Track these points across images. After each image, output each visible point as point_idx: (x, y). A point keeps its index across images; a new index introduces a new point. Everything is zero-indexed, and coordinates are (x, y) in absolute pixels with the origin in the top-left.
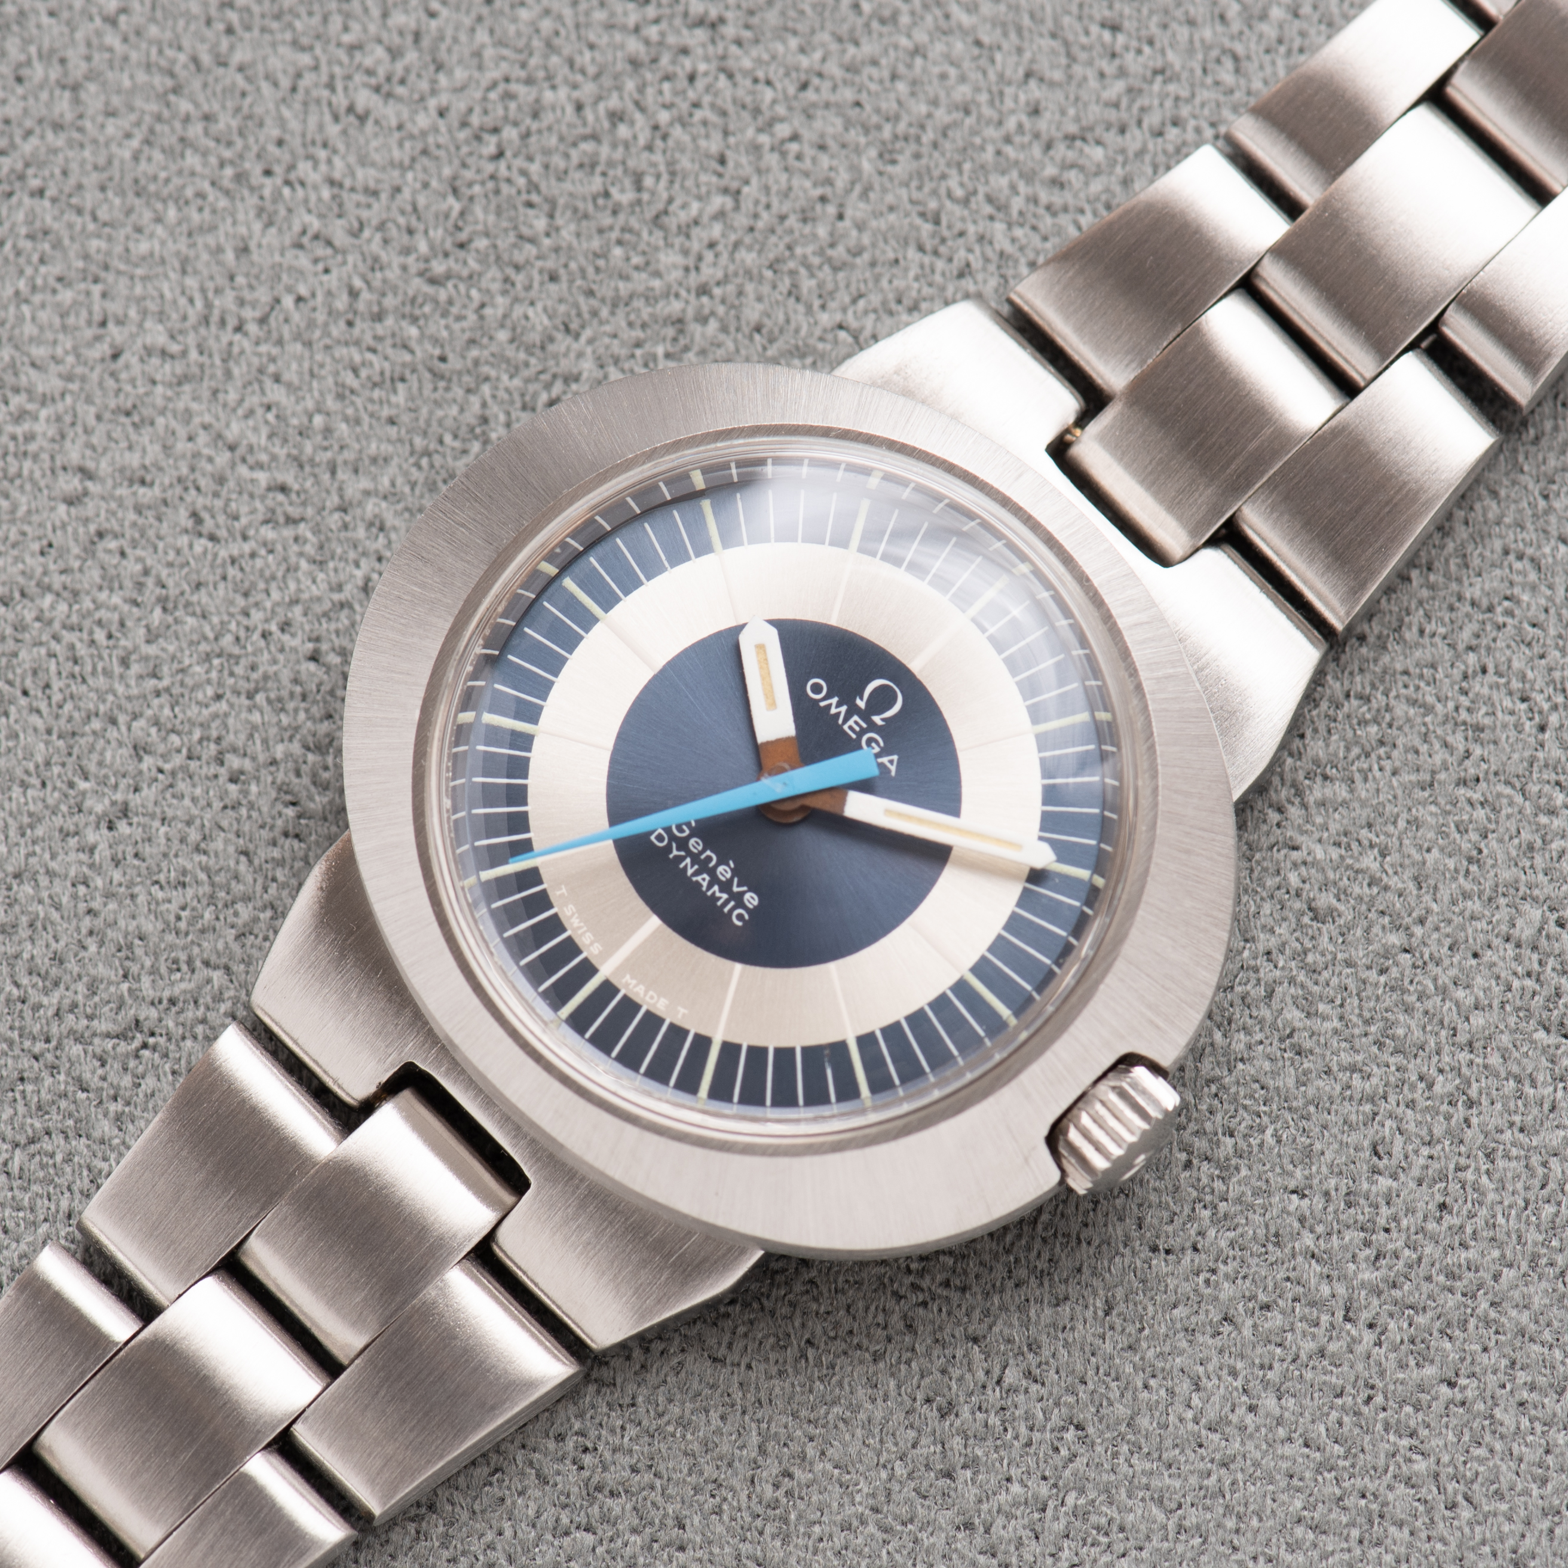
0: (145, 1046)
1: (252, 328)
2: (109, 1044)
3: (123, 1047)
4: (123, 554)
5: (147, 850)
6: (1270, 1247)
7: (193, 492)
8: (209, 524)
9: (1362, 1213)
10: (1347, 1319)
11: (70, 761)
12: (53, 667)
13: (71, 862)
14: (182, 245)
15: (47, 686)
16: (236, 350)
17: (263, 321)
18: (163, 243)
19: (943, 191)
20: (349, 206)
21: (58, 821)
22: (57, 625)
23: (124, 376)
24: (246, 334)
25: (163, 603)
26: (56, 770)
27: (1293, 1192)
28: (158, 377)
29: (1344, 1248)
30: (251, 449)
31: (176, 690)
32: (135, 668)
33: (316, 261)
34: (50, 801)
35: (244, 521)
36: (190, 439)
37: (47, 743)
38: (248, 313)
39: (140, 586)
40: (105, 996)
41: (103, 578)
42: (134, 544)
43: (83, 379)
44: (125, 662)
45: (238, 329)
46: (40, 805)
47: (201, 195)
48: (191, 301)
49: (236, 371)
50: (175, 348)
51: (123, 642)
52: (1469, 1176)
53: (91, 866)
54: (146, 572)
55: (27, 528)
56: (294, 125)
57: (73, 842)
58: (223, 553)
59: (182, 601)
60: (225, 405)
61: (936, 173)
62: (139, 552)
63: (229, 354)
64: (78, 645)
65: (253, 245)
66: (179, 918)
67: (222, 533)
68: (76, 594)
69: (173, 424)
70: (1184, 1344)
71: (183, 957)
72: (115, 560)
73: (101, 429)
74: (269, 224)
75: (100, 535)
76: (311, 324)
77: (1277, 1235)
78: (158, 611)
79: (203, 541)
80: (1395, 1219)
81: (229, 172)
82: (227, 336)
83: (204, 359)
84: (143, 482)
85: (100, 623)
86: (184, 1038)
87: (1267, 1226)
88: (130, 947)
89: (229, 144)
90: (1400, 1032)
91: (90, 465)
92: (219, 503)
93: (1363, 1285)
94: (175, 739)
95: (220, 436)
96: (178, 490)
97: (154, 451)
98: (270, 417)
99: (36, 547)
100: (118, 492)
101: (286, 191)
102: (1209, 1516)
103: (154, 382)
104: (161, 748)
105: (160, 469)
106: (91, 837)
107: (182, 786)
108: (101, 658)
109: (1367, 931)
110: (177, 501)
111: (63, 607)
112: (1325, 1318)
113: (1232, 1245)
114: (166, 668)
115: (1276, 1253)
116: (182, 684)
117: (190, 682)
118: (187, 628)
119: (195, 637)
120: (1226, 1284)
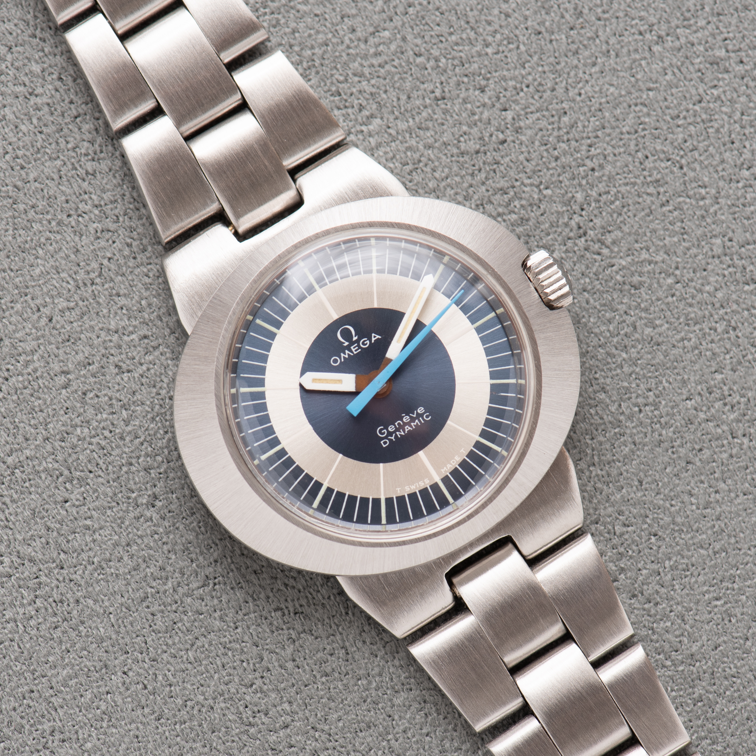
0: (215, 584)
1: (98, 280)
2: (201, 590)
3: (207, 589)
4: (97, 396)
5: (173, 507)
6: (689, 426)
7: (111, 357)
8: (124, 366)
9: (717, 393)
10: (733, 438)
11: (123, 489)
12: (96, 456)
13: (146, 527)
14: (52, 262)
15: (98, 464)
16: (96, 292)
17: (100, 275)
18: (44, 266)
19: (335, 81)
20: (109, 212)
21: (132, 515)
22: (88, 439)
23: (58, 326)
24: (97, 284)
25: (124, 407)
26: (120, 495)
27: (687, 399)
28: (72, 320)
29: (718, 411)
30: (124, 327)
31: (148, 439)
32: (128, 439)
33: (108, 241)
34: (124, 509)
35: (137, 358)
36: (98, 337)
37: (110, 487)
38: (92, 275)
39: (111, 405)
40: (189, 573)
41: (95, 410)
42: (100, 390)
43: (43, 336)
44: (122, 438)
45: (93, 284)
46: (121, 513)
47: (48, 239)
48: (68, 282)
49: (101, 301)
50: (72, 304)
51: (117, 431)
52: (750, 357)
53: (154, 526)
54: (111, 399)
55: (54, 407)
56: (68, 191)
57: (142, 520)
58: (136, 375)
59: (131, 402)
60: (104, 317)
61: (329, 75)
62: (103, 392)
63: (94, 295)
64: (101, 442)
65: (79, 247)
66: (200, 527)
67: (132, 367)
68: (88, 422)
69: (88, 335)
70: (677, 481)
71: (210, 542)
72: (96, 400)
73: (61, 351)
74: (82, 235)
75: (84, 394)
76: (119, 266)
77: (689, 420)
78: (124, 412)
79: (125, 374)
80: (730, 389)
81: (54, 223)
82: (90, 289)
83: (86, 303)
84: (89, 364)
85: (104, 428)
86: (228, 573)
87: (684, 419)
88: (187, 549)
89: (48, 212)
90: (693, 315)
91: (65, 368)
92: (124, 356)
93: (732, 421)
94: (159, 458)
95: (109, 330)
96: (105, 359)
97: (87, 350)
98: (124, 311)
99: (62, 412)
100: (82, 373)
101: (80, 219)
102: (723, 542)
103: (72, 322)
104: (156, 465)
105: (94, 355)
106: (148, 514)
107: (171, 475)
108: (111, 442)
109: (658, 282)
110: (107, 364)
111: (86, 430)
112: (725, 442)
113: (674, 433)
114: (139, 432)
115: (692, 427)
116: (149, 435)
117: (152, 432)
118: (139, 412)
119: (144, 414)
120: (680, 450)
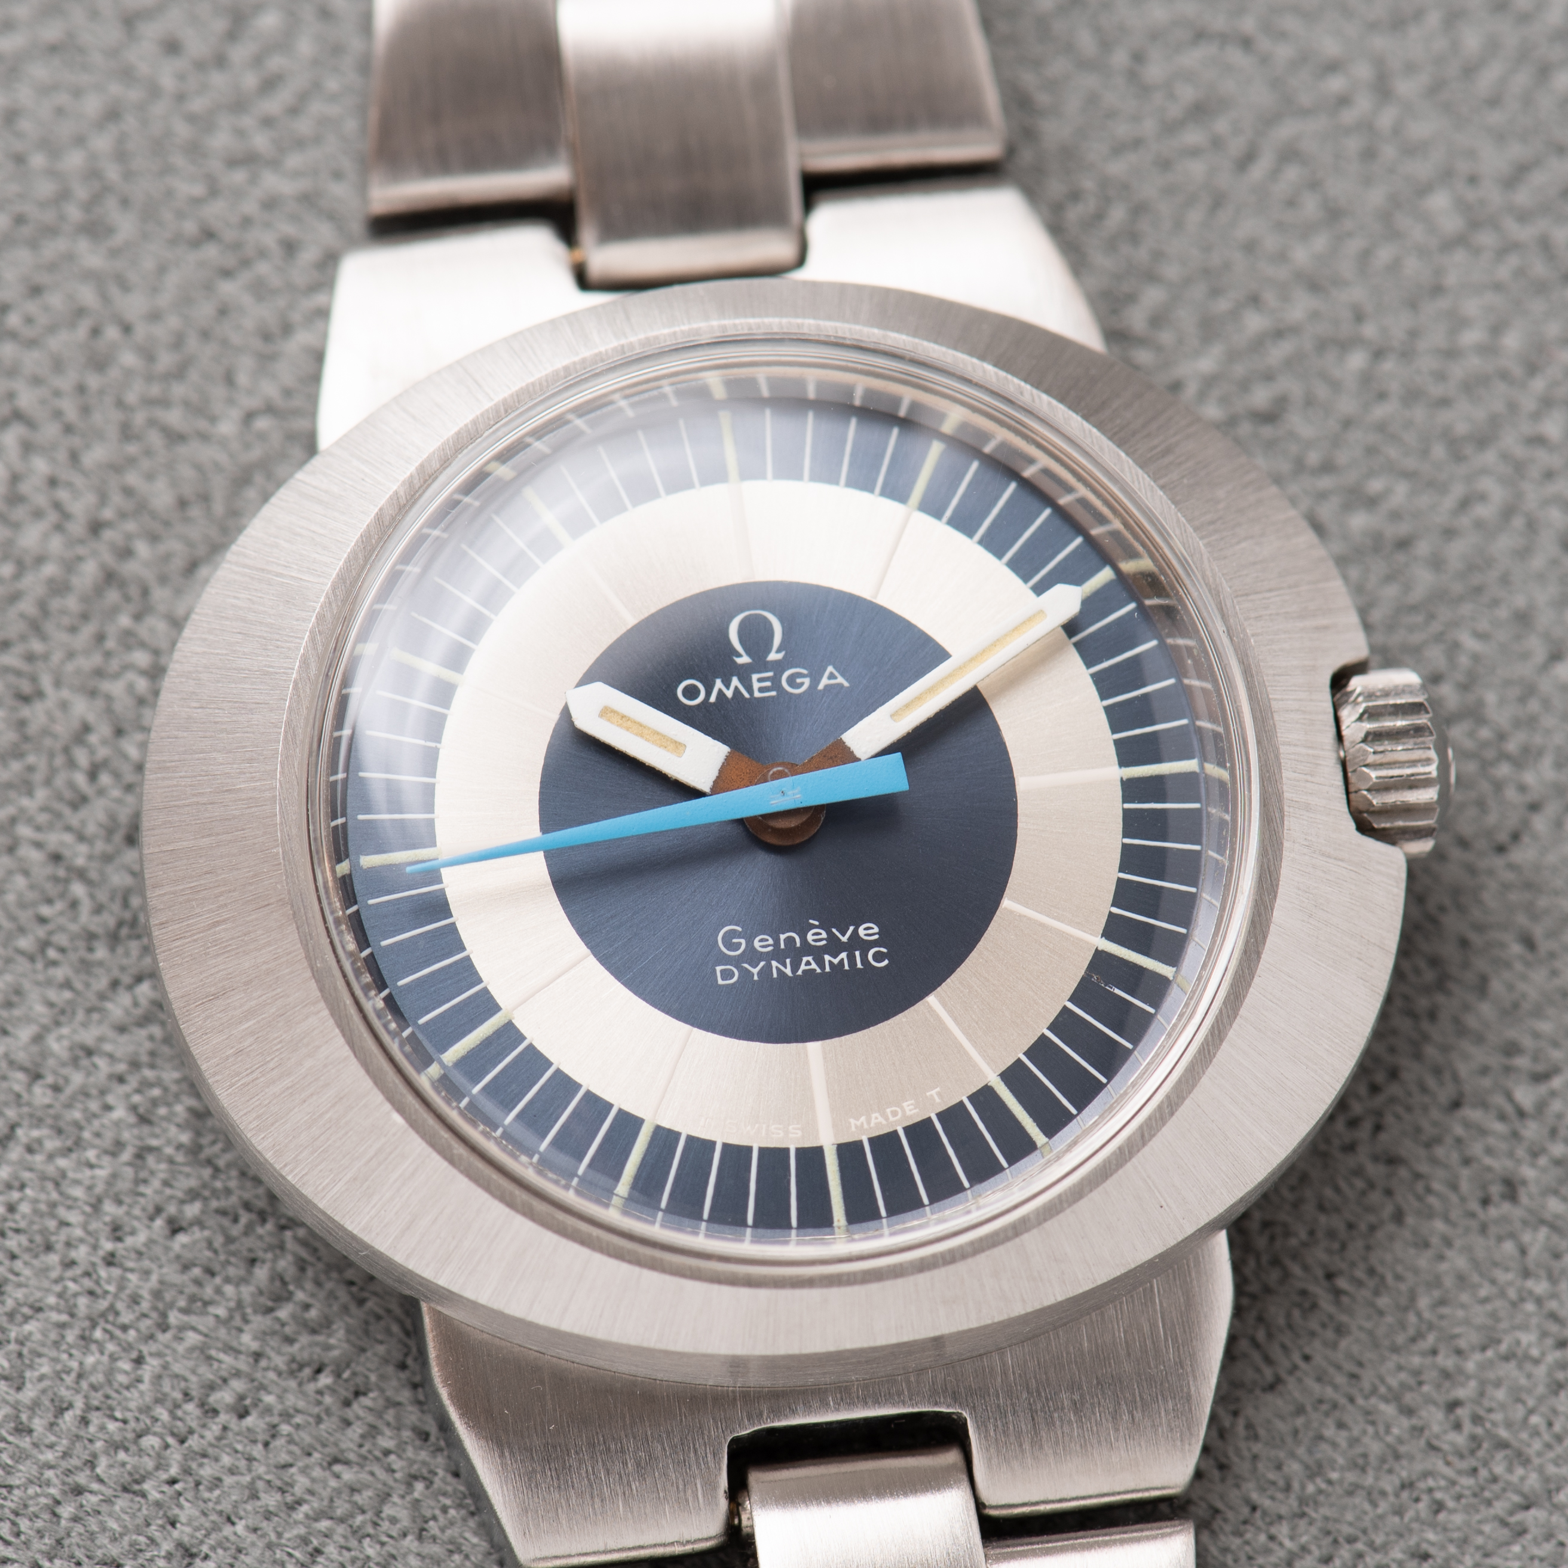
31: (96, 1399)
32: (38, 1424)
94: (150, 1442)
104: (149, 1463)
107: (207, 1472)
114: (64, 1392)
116: (94, 1388)
117: (98, 1378)
118: (37, 1336)
119: (53, 1336)
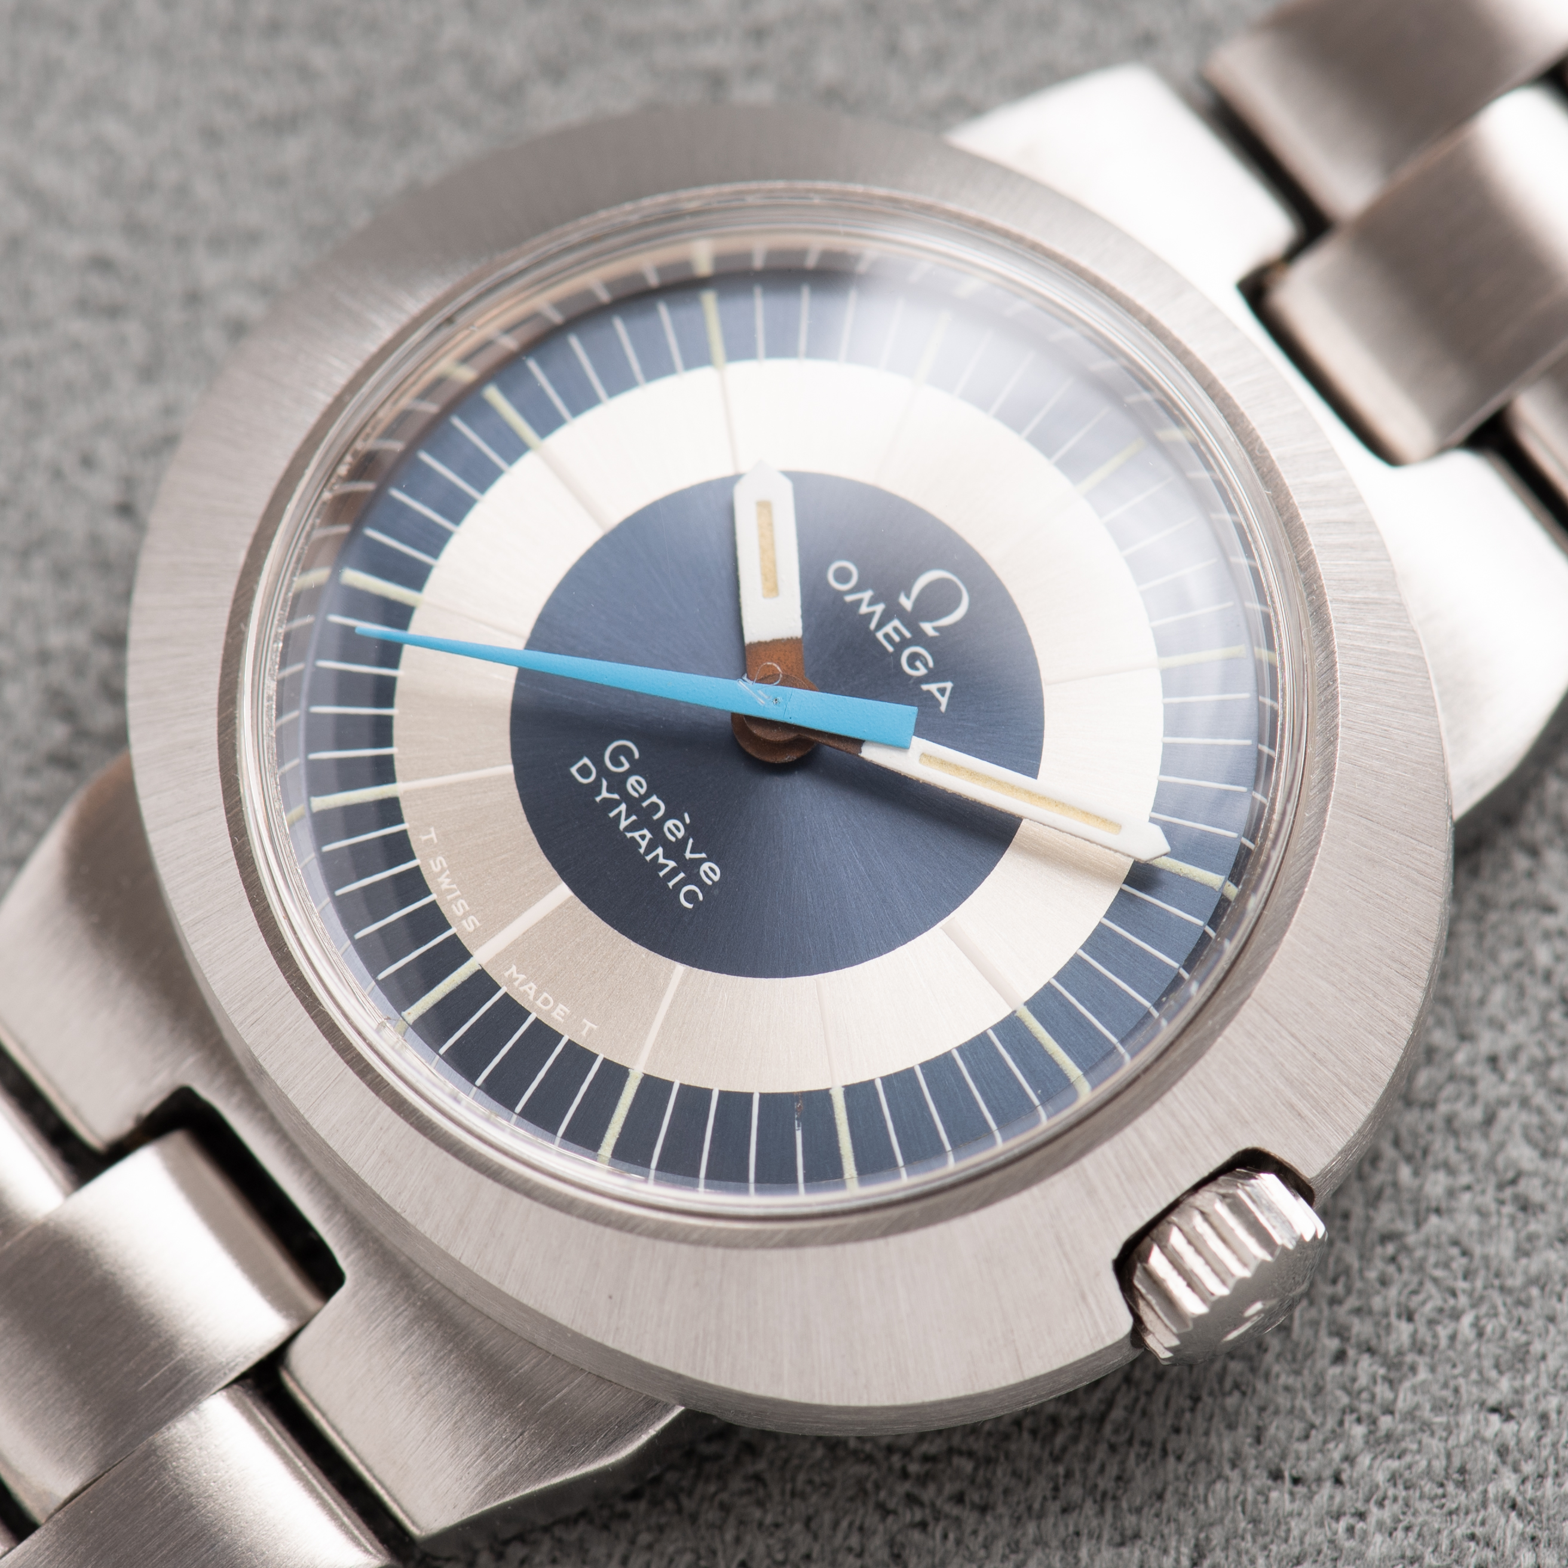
6: (1451, 1488)
27: (1494, 1410)
77: (1462, 1471)
87: (1449, 1456)
113: (1393, 1479)
115: (1458, 1498)
120: (1378, 1538)
